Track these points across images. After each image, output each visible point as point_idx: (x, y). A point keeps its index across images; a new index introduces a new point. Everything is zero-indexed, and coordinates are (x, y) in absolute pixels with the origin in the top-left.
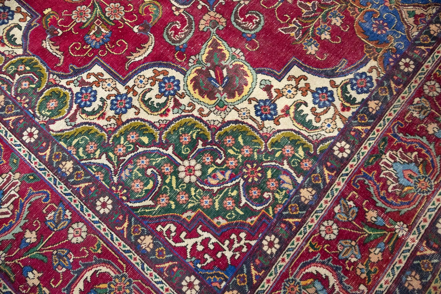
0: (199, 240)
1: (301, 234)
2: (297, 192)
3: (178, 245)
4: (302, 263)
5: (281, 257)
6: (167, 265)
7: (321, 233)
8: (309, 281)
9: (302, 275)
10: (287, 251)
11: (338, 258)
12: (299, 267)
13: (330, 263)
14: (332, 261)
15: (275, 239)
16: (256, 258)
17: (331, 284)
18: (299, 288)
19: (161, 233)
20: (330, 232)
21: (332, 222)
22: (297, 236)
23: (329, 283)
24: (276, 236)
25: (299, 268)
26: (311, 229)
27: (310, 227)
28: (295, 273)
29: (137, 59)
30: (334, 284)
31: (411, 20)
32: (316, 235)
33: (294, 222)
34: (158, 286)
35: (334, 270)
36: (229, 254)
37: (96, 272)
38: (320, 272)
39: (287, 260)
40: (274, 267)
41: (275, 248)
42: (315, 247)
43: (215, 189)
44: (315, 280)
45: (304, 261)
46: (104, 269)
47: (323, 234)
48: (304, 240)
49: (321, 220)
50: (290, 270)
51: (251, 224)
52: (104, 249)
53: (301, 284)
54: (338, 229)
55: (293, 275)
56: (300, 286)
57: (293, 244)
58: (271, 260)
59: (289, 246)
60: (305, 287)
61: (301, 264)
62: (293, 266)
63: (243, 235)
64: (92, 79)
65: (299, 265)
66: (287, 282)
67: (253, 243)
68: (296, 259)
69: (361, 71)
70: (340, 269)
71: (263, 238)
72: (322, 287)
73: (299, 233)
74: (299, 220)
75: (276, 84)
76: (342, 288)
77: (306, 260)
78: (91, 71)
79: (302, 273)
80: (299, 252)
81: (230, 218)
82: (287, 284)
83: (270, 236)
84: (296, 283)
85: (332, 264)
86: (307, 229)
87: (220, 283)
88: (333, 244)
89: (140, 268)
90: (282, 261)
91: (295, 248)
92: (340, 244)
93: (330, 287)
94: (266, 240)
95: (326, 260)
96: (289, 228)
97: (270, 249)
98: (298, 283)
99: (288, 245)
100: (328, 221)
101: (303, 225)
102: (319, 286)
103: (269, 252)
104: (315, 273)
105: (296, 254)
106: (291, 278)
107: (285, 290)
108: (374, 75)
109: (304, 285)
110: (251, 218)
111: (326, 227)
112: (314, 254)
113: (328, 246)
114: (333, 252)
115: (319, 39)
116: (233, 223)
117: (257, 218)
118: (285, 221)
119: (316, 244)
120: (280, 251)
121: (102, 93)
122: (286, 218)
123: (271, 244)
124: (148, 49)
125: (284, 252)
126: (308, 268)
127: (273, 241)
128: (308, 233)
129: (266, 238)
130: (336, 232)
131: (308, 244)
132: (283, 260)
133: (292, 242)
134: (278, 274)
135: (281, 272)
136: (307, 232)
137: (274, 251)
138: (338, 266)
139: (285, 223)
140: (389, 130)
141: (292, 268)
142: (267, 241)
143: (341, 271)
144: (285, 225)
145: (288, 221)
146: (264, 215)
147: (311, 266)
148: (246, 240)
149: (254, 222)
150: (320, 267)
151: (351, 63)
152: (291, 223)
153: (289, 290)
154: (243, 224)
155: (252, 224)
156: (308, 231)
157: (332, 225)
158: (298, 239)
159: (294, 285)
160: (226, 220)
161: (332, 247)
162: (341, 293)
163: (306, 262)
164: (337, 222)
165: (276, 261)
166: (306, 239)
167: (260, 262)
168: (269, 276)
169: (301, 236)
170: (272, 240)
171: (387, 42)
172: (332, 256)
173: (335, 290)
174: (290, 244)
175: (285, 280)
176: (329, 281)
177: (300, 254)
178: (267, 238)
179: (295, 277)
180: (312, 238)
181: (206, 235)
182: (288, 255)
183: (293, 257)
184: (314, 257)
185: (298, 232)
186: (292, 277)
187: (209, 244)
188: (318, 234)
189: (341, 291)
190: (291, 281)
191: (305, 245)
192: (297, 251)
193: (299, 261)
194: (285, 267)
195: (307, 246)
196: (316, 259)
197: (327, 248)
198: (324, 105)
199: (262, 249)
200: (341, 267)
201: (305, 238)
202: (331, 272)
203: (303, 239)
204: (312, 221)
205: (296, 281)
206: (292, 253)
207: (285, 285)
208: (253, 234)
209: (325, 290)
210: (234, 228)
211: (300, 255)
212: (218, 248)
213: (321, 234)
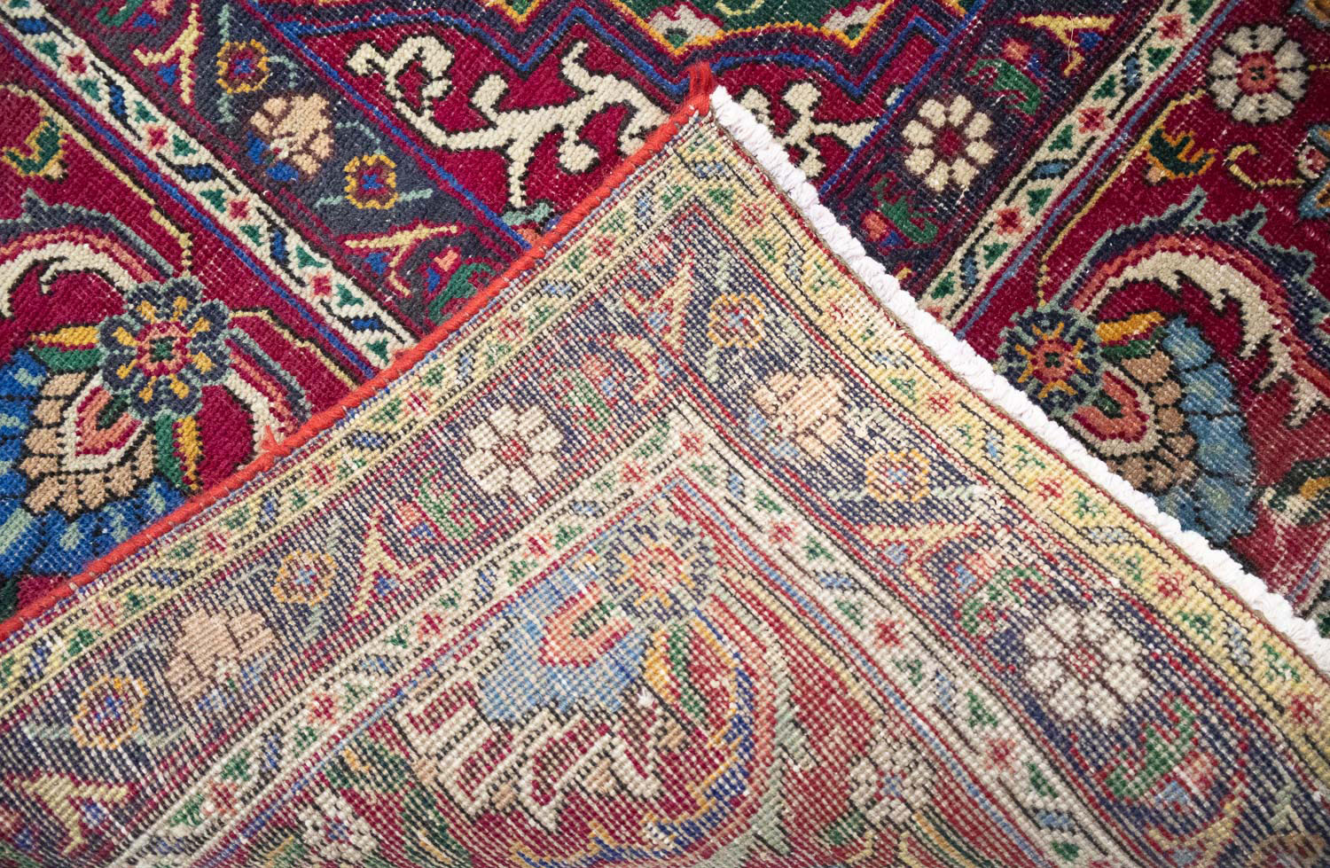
0: (572, 116)
1: (1108, 90)
3: (462, 141)
4: (1109, 233)
5: (1000, 205)
6: (404, 239)
7: (1216, 86)
8: (1139, 324)
9: (1105, 292)
10: (1032, 176)
11: (1296, 213)
12: (1091, 254)
13: (1254, 236)
14: (1266, 227)
15: (969, 118)
16: (870, 208)
17: (1252, 337)
18: (1086, 355)
19: (375, 78)
20: (1265, 85)
21: (1278, 33)
22: (1088, 103)
23: (1243, 333)
24: (979, 101)
25: (1092, 261)
26: (1163, 69)
27: (1158, 56)
28: (1067, 285)
30: (1267, 337)
32: (1187, 100)
33: (1076, 34)
34: (360, 340)
35: (1267, 271)
37: (38, 267)
38: (1197, 278)
39: (1029, 222)
40: (959, 254)
41: (972, 161)
42: (1181, 156)
44: (1169, 316)
45: (1118, 224)
46: (77, 256)
47: (1225, 93)
48: (1122, 124)
49: (1218, 22)
50: (1044, 268)
51: (846, 40)
52: (75, 158)
53: (1095, 338)
54: (1304, 69)
55: (1058, 296)
56: (1095, 345)
57: (1064, 142)
58: (944, 221)
59: (1042, 154)
60: (1118, 351)
61: (1103, 240)
62: (1060, 248)
63: (802, 96)
65: (1090, 245)
66: (1024, 324)
67: (855, 135)
68: (1078, 217)
70: (1302, 266)
71: (909, 111)
72: (1207, 350)
73: (1097, 86)
74: (1104, 24)
76: (1310, 357)
77: (1126, 222)
79: (1102, 282)
80: (1096, 183)
81: (739, 12)
82: (1025, 337)
83: (946, 100)
84: (1073, 329)
85: (1263, 243)
86: (1144, 70)
88: (1272, 141)
89: (263, 252)
90: (1004, 227)
91: (1075, 162)
92: (1311, 142)
93: (1247, 352)
94: (924, 122)
95: (1232, 221)
96: (1045, 64)
97: (942, 168)
98: (1084, 333)
99: (1037, 147)
100: (1253, 28)
101: (1124, 47)
102: (1188, 347)
103: (937, 181)
104: (1172, 283)
105: (1076, 194)
106: (1044, 307)
107: (1015, 365)
109: (1112, 344)
110: (847, 14)
111: (1242, 60)
112: (1173, 190)
113: (1246, 153)
114: (1271, 182)
116: (753, 34)
117: (879, 9)
118: (1027, 25)
119: (1186, 140)
120: (994, 179)
122: (1035, 13)
123: (949, 143)
125: (1016, 180)
126: (1135, 263)
127: (962, 127)
128: (1145, 87)
129: (922, 113)
130: (1292, 83)
131: (1144, 143)
132: (1010, 221)
133: (1057, 131)
134: (980, 289)
135: (995, 278)
136: (1139, 84)
137: (964, 174)
138: (1293, 250)
139: (1027, 35)
141: (1054, 261)
142: (931, 127)
143: (1307, 275)
144: (1024, 49)
145: (1044, 28)
147: (1153, 252)
148: (816, 120)
149: (863, 33)
150: (1202, 256)
152: (1062, 36)
153: (1034, 362)
154: (806, 44)
155: (853, 44)
156: (1148, 79)
157: (1277, 48)
158: (1092, 120)
159: (1060, 341)
160: (718, 19)
161: (1266, 160)
162: (1300, 378)
163: (1127, 231)
164: (1302, 32)
165: (971, 223)
166: (1134, 118)
167: (891, 226)
168: (934, 296)
169: (1110, 103)
170: (956, 119)
172: (1265, 203)
173: (1272, 365)
174: (1048, 143)
175: (1014, 317)
176: (1243, 323)
177: (1102, 189)
178: (932, 110)
179: (1067, 301)
180: (1166, 112)
181: (608, 90)
182: (1037, 198)
183: (1062, 207)
184: (1173, 208)
185: (1092, 82)
186: (1053, 302)
187: (624, 138)
188: (1200, 92)
189: (1303, 374)
190: (1046, 323)
191: (1126, 149)
192: (1082, 175)
193: (1092, 225)
194: (1015, 254)
195: (1137, 152)
196: (1181, 215)
197: (1243, 161)
199: (901, 165)
200: (1311, 257)
201: (1129, 114)
202: (1255, 281)
203: (1119, 117)
204: (1172, 28)
205: (1069, 322)
206: (1057, 186)
207: (1014, 340)
208: (857, 92)
209: (1217, 369)
210: (758, 63)
211: (1096, 197)
213: (1213, 95)
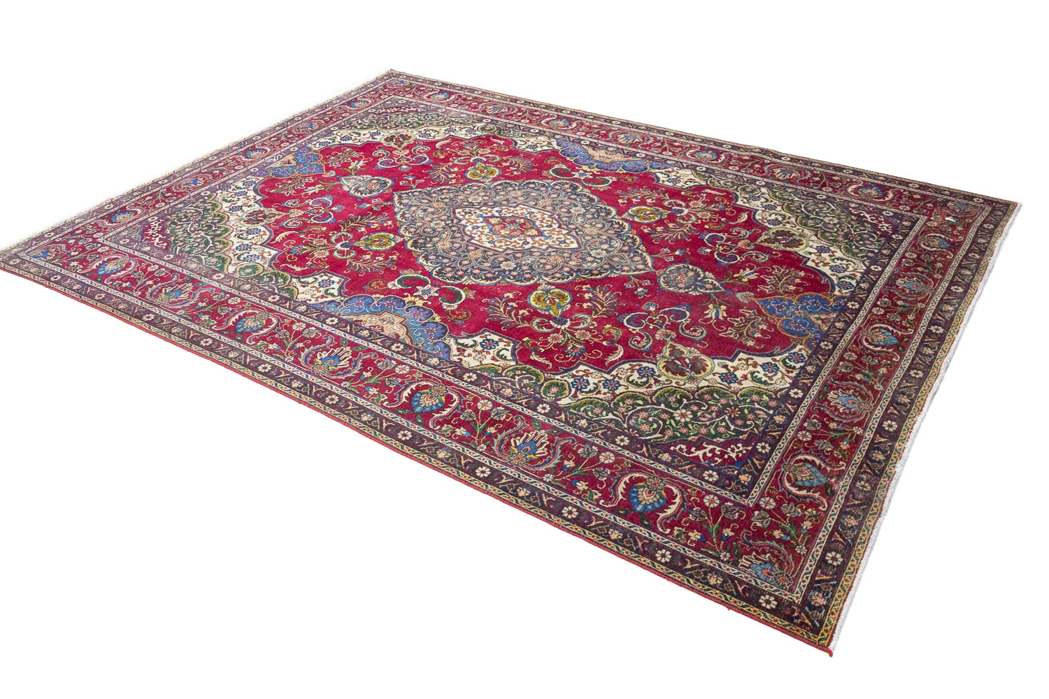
0: (707, 450)
1: (784, 440)
2: (772, 418)
3: (691, 455)
4: (791, 455)
5: (774, 453)
6: (687, 467)
7: (799, 438)
8: (801, 464)
9: (794, 461)
10: (777, 450)
11: (817, 450)
13: (812, 453)
14: (814, 452)
15: (765, 445)
16: (755, 455)
17: (818, 464)
19: (675, 450)
20: (806, 437)
21: (805, 431)
22: (782, 441)
24: (766, 443)
25: (790, 458)
26: (791, 437)
27: (789, 436)
28: (788, 461)
29: (613, 359)
30: (820, 463)
31: (820, 322)
32: (796, 440)
33: (776, 435)
34: (686, 479)
35: (818, 456)
36: (733, 455)
37: (631, 477)
38: (806, 458)
39: (779, 455)
40: (770, 459)
41: (768, 449)
42: (798, 446)
43: (708, 423)
44: (805, 463)
46: (637, 475)
47: (801, 438)
49: (796, 431)
50: (784, 459)
52: (632, 464)
53: (795, 465)
57: (780, 446)
58: (767, 456)
60: (800, 466)
62: (785, 457)
63: (740, 445)
64: (581, 373)
65: (789, 456)
66: (784, 465)
67: (750, 448)
68: (786, 453)
69: (793, 351)
71: (756, 445)
72: (812, 466)
74: (780, 433)
75: (730, 364)
76: (827, 465)
77: (793, 453)
78: (579, 369)
80: (787, 450)
81: (726, 437)
83: (761, 443)
85: (814, 454)
87: (733, 471)
88: (811, 443)
89: (666, 471)
91: (783, 448)
92: (815, 442)
95: (809, 451)
96: (773, 438)
97: (764, 450)
98: (793, 465)
99: (776, 447)
100: (801, 431)
101: (784, 435)
102: (809, 466)
103: (764, 452)
104: (803, 459)
105: (785, 451)
106: (786, 463)
108: (804, 353)
109: (798, 465)
110: (742, 436)
111: (801, 435)
112: (799, 449)
113: (807, 444)
114: (812, 447)
115: (754, 337)
116: (729, 439)
117: (746, 435)
118: (769, 434)
119: (798, 444)
120: (772, 451)
121: (591, 380)
123: (763, 448)
124: (620, 352)
125: (775, 451)
126: (797, 457)
130: (810, 436)
132: (776, 455)
134: (775, 462)
135: (777, 461)
136: (788, 439)
137: (767, 451)
138: (819, 454)
140: (827, 380)
142: (760, 446)
143: (822, 456)
144: (770, 437)
145: (771, 434)
146: (751, 433)
147: (799, 456)
148: (743, 447)
149: (746, 438)
150: (806, 456)
151: (782, 348)
152: (774, 435)
154: (738, 440)
155: (744, 439)
157: (806, 433)
158: (783, 443)
159: (790, 466)
160: (723, 438)
161: (810, 445)
164: (809, 431)
165: (771, 456)
166: (789, 442)
167: (759, 457)
168: (769, 463)
170: (763, 445)
171: (806, 335)
172: (812, 449)
173: (822, 466)
174: (778, 446)
175: (782, 464)
176: (815, 462)
178: (759, 444)
180: (793, 441)
181: (711, 447)
182: (779, 452)
183: (783, 453)
184: (799, 451)
185: (781, 439)
187: (716, 452)
188: (797, 438)
189: (827, 467)
190: (787, 465)
191: (789, 445)
192: (785, 449)
193: (788, 454)
194: (779, 458)
195: (791, 446)
196: (801, 452)
198: (772, 371)
199: (758, 451)
200: (822, 454)
202: (815, 458)
203: (787, 442)
204: (790, 432)
205: (790, 464)
206: (782, 450)
207: (783, 467)
208: (748, 444)
209: (814, 467)
210: (731, 442)
212: (723, 453)
